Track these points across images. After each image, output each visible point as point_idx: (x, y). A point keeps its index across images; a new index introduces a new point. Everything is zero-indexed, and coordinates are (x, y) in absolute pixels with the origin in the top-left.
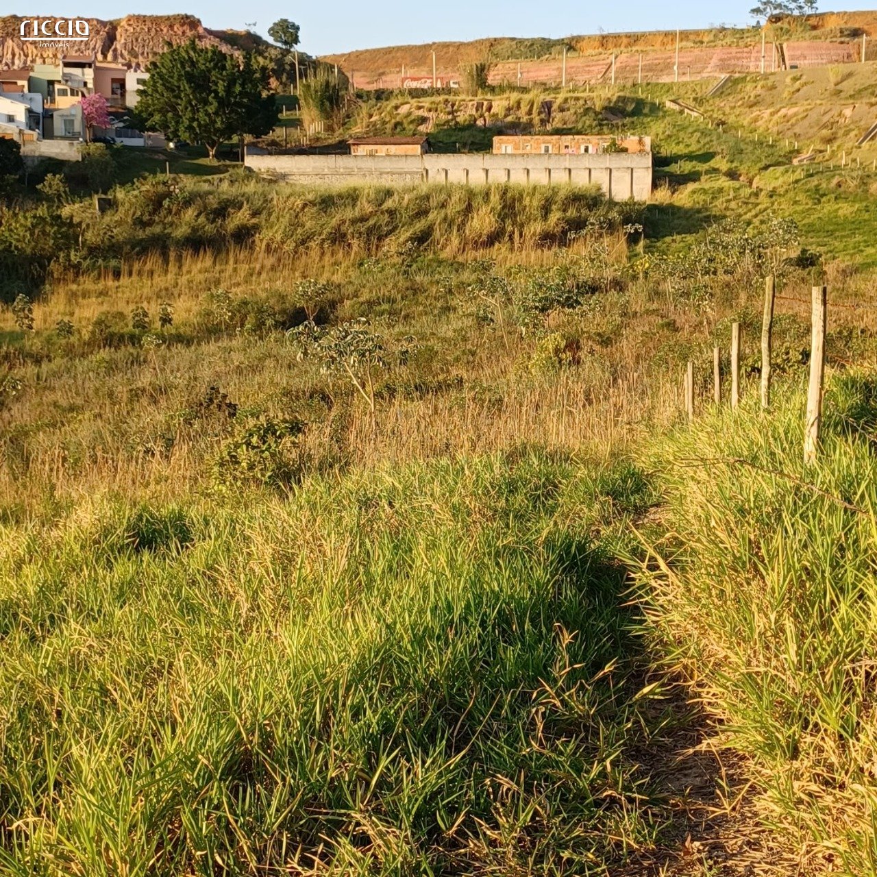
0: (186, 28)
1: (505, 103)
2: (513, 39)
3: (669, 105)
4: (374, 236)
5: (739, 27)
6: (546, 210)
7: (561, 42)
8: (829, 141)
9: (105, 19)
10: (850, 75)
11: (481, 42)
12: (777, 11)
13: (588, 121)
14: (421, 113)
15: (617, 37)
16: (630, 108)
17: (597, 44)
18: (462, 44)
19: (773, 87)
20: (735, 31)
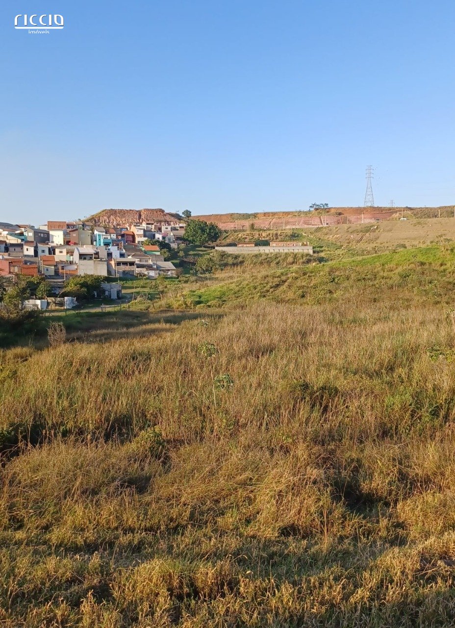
0: (161, 212)
2: (238, 214)
3: (304, 234)
4: (269, 263)
5: (305, 211)
7: (252, 215)
10: (350, 227)
11: (228, 214)
12: (317, 207)
14: (244, 236)
15: (269, 213)
16: (296, 235)
17: (263, 215)
19: (331, 230)
20: (304, 212)
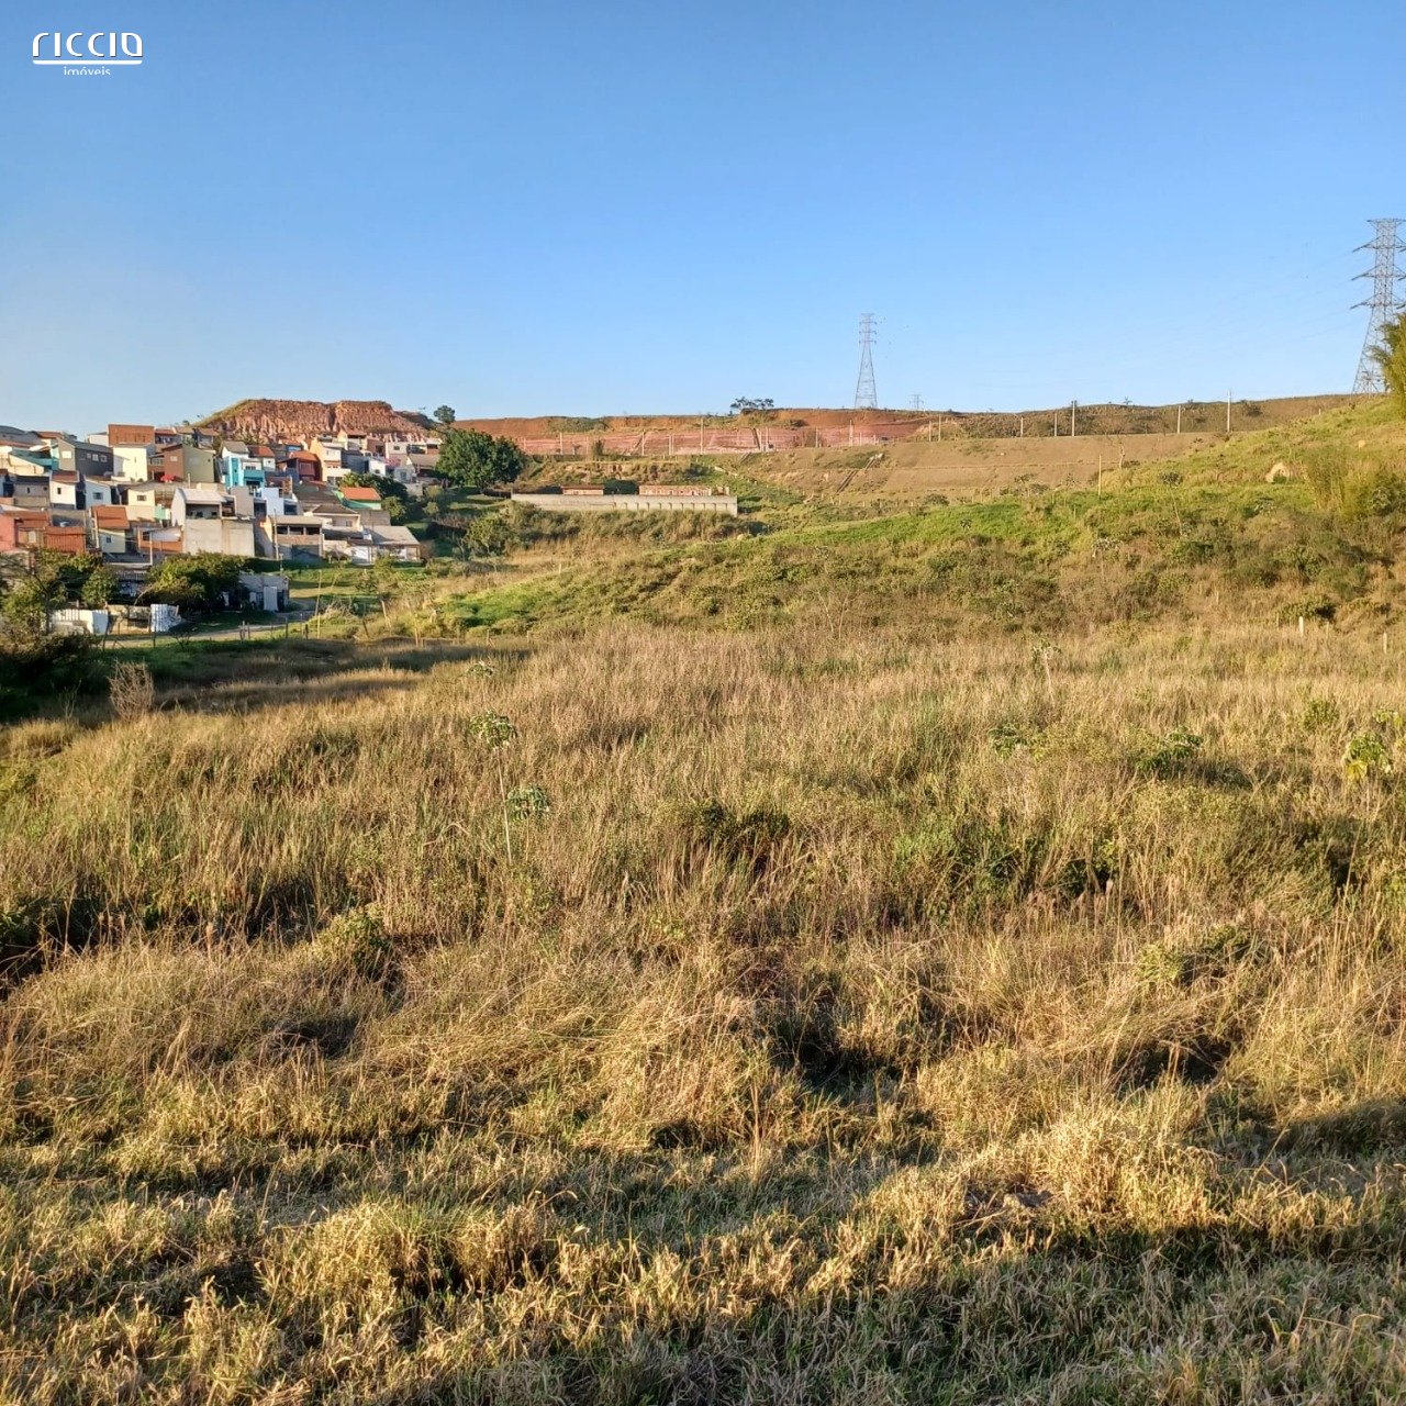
0: (382, 410)
1: (629, 466)
2: (565, 418)
3: (717, 468)
5: (721, 415)
6: (714, 521)
7: (598, 421)
8: (820, 491)
9: (326, 403)
10: (823, 455)
11: (540, 419)
12: (749, 407)
13: (679, 477)
14: (580, 471)
15: (637, 418)
16: (700, 470)
17: (623, 423)
18: (527, 420)
20: (718, 418)
